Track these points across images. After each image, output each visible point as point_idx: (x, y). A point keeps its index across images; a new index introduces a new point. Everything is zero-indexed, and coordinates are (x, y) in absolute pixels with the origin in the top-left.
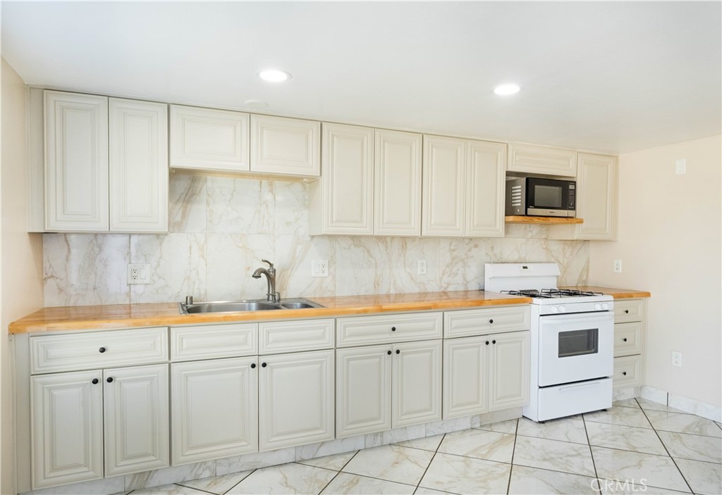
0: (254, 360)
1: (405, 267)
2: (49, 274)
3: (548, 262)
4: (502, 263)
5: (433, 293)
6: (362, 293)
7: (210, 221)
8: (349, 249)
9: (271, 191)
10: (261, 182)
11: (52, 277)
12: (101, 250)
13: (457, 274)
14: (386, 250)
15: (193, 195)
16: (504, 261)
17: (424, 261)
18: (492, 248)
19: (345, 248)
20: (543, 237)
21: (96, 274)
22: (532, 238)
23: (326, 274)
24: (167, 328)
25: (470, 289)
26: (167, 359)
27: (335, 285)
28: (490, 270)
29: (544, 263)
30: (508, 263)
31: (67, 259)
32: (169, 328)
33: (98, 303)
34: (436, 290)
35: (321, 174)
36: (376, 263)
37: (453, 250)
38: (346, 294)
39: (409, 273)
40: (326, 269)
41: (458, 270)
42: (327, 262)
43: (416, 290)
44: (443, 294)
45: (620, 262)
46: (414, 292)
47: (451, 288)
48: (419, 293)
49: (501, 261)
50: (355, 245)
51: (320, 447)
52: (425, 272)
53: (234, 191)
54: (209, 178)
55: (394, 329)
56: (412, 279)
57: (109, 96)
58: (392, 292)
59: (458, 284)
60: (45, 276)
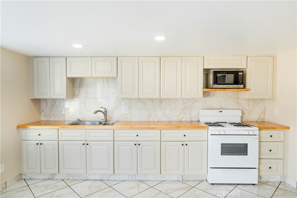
0: (84, 142)
1: (161, 110)
2: (42, 111)
3: (238, 109)
4: (211, 109)
5: (175, 121)
6: (143, 120)
7: (87, 94)
8: (137, 103)
9: (107, 82)
10: (104, 80)
11: (43, 111)
12: (55, 103)
13: (187, 113)
14: (153, 103)
15: (82, 85)
16: (211, 108)
17: (170, 108)
18: (205, 102)
19: (135, 103)
20: (235, 97)
21: (54, 111)
22: (228, 97)
23: (128, 112)
24: (57, 129)
25: (193, 120)
26: (57, 139)
27: (131, 117)
28: (203, 112)
29: (236, 109)
30: (214, 109)
31: (47, 106)
32: (58, 129)
33: (55, 120)
34: (177, 120)
35: (117, 76)
36: (148, 109)
37: (184, 104)
38: (136, 120)
39: (163, 113)
40: (128, 110)
41: (187, 112)
42: (128, 108)
43: (167, 120)
44: (180, 122)
45: (278, 110)
46: (165, 120)
47: (183, 120)
48: (168, 121)
49: (210, 108)
50: (139, 101)
51: (110, 176)
52: (170, 113)
53: (95, 83)
54: (86, 79)
55: (137, 136)
56: (165, 115)
57: (49, 57)
58: (156, 120)
59: (187, 118)
60: (41, 111)
